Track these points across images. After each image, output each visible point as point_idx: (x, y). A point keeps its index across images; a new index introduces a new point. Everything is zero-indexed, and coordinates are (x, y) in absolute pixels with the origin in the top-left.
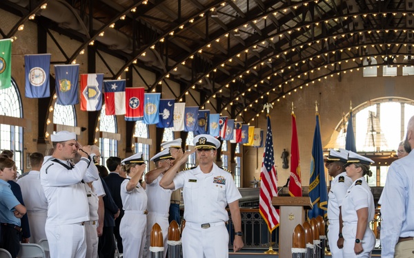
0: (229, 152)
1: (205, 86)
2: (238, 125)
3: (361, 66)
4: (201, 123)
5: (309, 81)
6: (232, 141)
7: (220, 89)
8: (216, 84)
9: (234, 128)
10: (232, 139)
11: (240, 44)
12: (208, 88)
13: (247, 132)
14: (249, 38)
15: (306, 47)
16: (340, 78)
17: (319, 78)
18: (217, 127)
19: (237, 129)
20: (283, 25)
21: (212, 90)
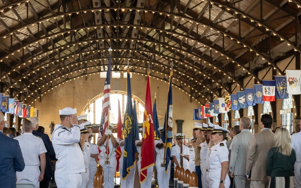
0: (17, 123)
1: (5, 80)
2: (24, 106)
3: (100, 71)
4: (3, 104)
5: (68, 79)
6: (20, 116)
7: (15, 82)
8: (12, 79)
9: (22, 108)
10: (21, 115)
11: (29, 54)
12: (7, 82)
13: (29, 111)
14: (34, 50)
15: (65, 59)
16: (86, 78)
17: (74, 77)
18: (13, 106)
19: (24, 108)
20: (56, 44)
21: (10, 83)
